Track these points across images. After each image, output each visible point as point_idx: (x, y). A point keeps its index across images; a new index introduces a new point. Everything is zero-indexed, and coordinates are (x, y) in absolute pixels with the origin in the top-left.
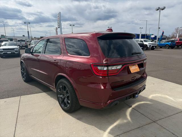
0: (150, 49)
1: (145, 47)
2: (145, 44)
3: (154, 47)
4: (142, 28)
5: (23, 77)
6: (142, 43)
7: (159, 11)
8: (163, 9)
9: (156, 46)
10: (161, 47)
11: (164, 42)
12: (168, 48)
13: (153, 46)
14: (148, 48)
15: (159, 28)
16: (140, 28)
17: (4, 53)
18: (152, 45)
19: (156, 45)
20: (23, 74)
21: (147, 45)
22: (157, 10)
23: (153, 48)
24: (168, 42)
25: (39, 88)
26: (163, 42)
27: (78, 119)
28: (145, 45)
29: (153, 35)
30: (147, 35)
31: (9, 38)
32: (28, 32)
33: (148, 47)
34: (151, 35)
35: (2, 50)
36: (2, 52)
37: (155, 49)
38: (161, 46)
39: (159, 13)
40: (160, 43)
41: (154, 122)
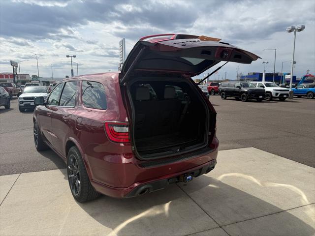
0: (278, 99)
1: (268, 95)
2: (266, 90)
3: (285, 96)
4: (268, 63)
5: (36, 144)
6: (262, 88)
7: (293, 33)
8: (300, 30)
9: (287, 95)
10: (299, 97)
11: (305, 87)
12: (312, 98)
13: (282, 95)
14: (272, 97)
15: (295, 63)
16: (264, 62)
17: (25, 104)
18: (280, 93)
19: (288, 92)
20: (36, 138)
21: (270, 92)
22: (290, 31)
23: (282, 98)
24: (312, 88)
25: (54, 162)
26: (303, 87)
27: (92, 215)
28: (267, 92)
29: (289, 74)
30: (279, 75)
31: (43, 80)
32: (72, 70)
33: (274, 95)
34: (285, 75)
35: (23, 100)
36: (23, 102)
37: (286, 99)
38: (300, 95)
39: (294, 36)
40: (296, 88)
41: (220, 227)
